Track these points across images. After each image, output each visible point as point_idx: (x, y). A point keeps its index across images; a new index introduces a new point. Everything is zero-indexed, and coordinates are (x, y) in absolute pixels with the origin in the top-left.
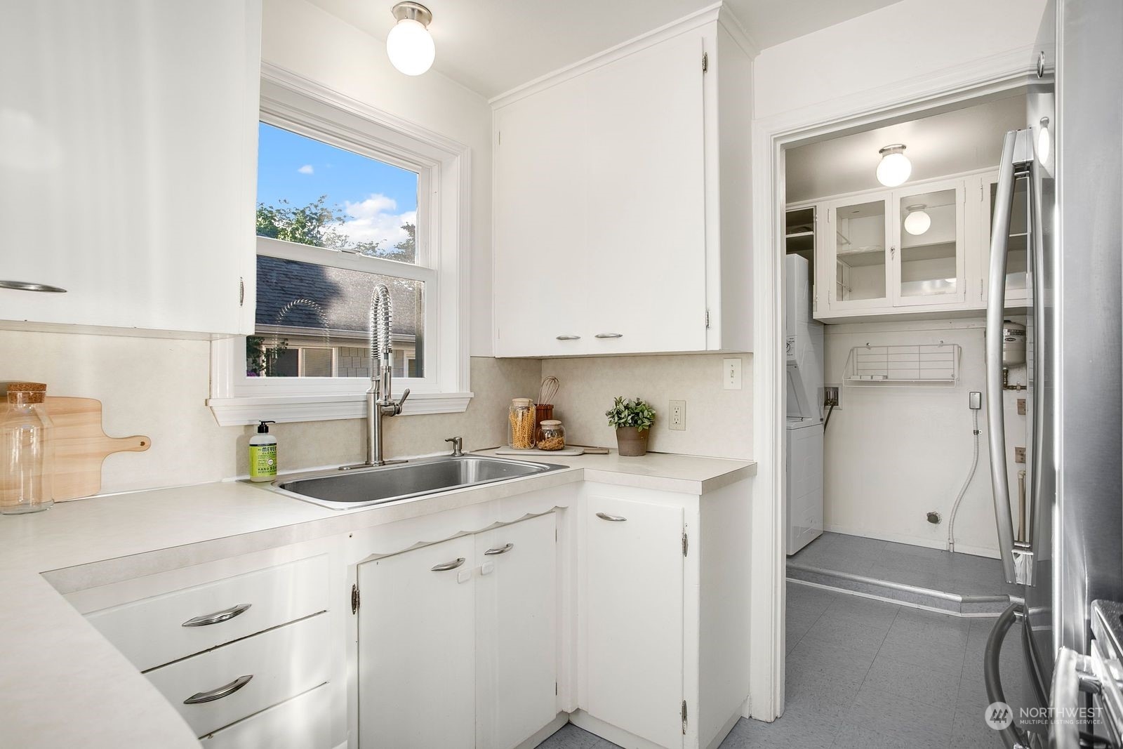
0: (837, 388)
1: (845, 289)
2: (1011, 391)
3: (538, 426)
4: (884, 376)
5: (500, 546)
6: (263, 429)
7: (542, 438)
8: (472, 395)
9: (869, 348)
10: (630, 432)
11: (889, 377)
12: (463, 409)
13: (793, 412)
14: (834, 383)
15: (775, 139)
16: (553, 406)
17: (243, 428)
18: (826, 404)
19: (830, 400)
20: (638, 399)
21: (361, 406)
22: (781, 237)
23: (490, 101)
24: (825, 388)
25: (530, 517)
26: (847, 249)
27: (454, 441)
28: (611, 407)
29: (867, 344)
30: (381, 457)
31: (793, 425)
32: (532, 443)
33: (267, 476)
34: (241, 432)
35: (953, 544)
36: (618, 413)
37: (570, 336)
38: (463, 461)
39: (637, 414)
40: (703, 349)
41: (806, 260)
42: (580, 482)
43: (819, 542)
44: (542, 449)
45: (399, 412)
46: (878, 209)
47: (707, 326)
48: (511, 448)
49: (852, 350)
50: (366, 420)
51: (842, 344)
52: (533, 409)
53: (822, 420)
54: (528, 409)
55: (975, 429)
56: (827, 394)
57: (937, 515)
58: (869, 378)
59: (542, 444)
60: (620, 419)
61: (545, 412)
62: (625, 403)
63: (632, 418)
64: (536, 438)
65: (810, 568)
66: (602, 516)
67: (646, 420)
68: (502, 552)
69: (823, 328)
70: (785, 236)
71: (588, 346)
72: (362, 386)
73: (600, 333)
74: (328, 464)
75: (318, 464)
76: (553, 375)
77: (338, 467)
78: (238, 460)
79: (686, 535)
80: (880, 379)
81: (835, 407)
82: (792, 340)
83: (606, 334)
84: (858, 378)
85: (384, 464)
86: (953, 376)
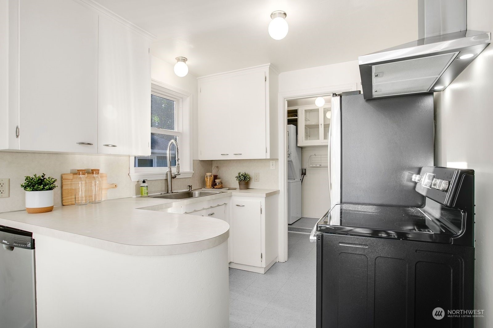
0: (306, 169)
1: (308, 136)
3: (214, 181)
5: (211, 213)
6: (144, 182)
7: (216, 185)
8: (194, 172)
9: (316, 156)
10: (243, 183)
11: (321, 165)
12: (191, 176)
13: (290, 177)
14: (304, 167)
15: (284, 98)
16: (217, 175)
17: (137, 182)
18: (302, 174)
19: (304, 173)
20: (245, 173)
21: (165, 175)
22: (286, 118)
23: (197, 78)
24: (302, 169)
25: (218, 205)
26: (308, 123)
27: (190, 186)
28: (237, 175)
29: (315, 154)
30: (172, 191)
31: (291, 181)
32: (212, 187)
33: (146, 195)
34: (136, 183)
36: (239, 177)
37: (225, 154)
38: (194, 192)
39: (245, 177)
40: (265, 158)
41: (295, 126)
42: (231, 196)
43: (300, 220)
44: (216, 188)
45: (176, 177)
46: (317, 110)
47: (266, 152)
48: (206, 188)
49: (310, 156)
50: (167, 180)
51: (307, 154)
52: (213, 176)
53: (301, 180)
54: (211, 176)
56: (302, 171)
58: (315, 166)
59: (216, 187)
60: (240, 178)
61: (216, 177)
62: (241, 174)
63: (244, 178)
64: (214, 185)
65: (297, 227)
66: (237, 205)
67: (248, 179)
68: (212, 215)
69: (301, 149)
70: (287, 118)
71: (231, 157)
72: (165, 170)
73: (235, 153)
74: (157, 193)
75: (155, 193)
76: (217, 165)
77: (160, 193)
78: (136, 191)
79: (261, 209)
80: (318, 166)
81: (305, 175)
82: (290, 153)
83: (237, 154)
84: (312, 166)
85: (172, 193)
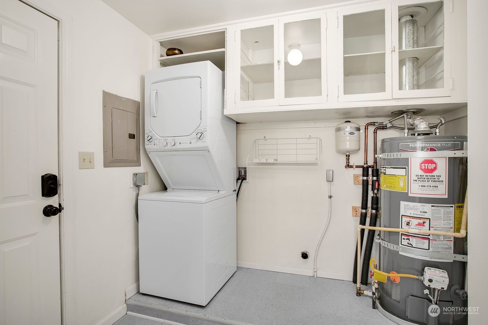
0: (246, 168)
2: (350, 169)
4: (275, 159)
9: (266, 140)
11: (278, 160)
14: (244, 164)
18: (238, 179)
19: (241, 177)
24: (238, 169)
29: (265, 137)
35: (316, 272)
49: (255, 141)
53: (235, 191)
55: (330, 195)
56: (240, 172)
57: (307, 253)
58: (265, 161)
80: (271, 161)
81: (244, 181)
82: (205, 130)
84: (257, 161)
86: (316, 159)
